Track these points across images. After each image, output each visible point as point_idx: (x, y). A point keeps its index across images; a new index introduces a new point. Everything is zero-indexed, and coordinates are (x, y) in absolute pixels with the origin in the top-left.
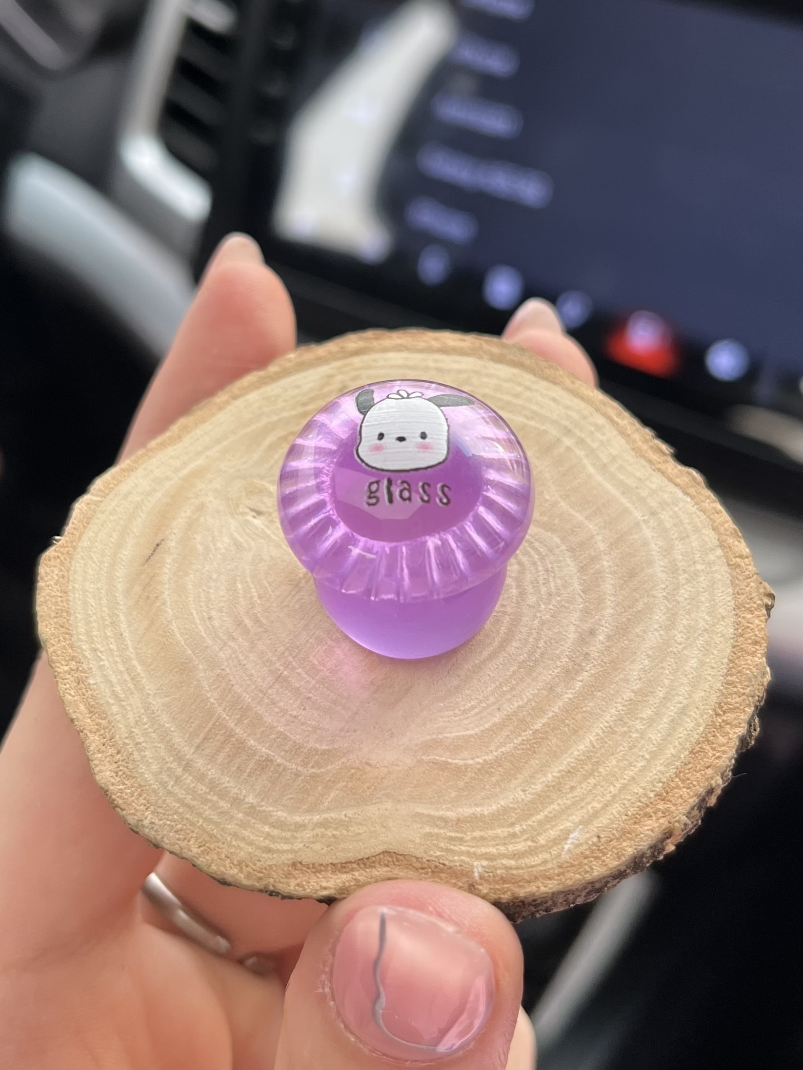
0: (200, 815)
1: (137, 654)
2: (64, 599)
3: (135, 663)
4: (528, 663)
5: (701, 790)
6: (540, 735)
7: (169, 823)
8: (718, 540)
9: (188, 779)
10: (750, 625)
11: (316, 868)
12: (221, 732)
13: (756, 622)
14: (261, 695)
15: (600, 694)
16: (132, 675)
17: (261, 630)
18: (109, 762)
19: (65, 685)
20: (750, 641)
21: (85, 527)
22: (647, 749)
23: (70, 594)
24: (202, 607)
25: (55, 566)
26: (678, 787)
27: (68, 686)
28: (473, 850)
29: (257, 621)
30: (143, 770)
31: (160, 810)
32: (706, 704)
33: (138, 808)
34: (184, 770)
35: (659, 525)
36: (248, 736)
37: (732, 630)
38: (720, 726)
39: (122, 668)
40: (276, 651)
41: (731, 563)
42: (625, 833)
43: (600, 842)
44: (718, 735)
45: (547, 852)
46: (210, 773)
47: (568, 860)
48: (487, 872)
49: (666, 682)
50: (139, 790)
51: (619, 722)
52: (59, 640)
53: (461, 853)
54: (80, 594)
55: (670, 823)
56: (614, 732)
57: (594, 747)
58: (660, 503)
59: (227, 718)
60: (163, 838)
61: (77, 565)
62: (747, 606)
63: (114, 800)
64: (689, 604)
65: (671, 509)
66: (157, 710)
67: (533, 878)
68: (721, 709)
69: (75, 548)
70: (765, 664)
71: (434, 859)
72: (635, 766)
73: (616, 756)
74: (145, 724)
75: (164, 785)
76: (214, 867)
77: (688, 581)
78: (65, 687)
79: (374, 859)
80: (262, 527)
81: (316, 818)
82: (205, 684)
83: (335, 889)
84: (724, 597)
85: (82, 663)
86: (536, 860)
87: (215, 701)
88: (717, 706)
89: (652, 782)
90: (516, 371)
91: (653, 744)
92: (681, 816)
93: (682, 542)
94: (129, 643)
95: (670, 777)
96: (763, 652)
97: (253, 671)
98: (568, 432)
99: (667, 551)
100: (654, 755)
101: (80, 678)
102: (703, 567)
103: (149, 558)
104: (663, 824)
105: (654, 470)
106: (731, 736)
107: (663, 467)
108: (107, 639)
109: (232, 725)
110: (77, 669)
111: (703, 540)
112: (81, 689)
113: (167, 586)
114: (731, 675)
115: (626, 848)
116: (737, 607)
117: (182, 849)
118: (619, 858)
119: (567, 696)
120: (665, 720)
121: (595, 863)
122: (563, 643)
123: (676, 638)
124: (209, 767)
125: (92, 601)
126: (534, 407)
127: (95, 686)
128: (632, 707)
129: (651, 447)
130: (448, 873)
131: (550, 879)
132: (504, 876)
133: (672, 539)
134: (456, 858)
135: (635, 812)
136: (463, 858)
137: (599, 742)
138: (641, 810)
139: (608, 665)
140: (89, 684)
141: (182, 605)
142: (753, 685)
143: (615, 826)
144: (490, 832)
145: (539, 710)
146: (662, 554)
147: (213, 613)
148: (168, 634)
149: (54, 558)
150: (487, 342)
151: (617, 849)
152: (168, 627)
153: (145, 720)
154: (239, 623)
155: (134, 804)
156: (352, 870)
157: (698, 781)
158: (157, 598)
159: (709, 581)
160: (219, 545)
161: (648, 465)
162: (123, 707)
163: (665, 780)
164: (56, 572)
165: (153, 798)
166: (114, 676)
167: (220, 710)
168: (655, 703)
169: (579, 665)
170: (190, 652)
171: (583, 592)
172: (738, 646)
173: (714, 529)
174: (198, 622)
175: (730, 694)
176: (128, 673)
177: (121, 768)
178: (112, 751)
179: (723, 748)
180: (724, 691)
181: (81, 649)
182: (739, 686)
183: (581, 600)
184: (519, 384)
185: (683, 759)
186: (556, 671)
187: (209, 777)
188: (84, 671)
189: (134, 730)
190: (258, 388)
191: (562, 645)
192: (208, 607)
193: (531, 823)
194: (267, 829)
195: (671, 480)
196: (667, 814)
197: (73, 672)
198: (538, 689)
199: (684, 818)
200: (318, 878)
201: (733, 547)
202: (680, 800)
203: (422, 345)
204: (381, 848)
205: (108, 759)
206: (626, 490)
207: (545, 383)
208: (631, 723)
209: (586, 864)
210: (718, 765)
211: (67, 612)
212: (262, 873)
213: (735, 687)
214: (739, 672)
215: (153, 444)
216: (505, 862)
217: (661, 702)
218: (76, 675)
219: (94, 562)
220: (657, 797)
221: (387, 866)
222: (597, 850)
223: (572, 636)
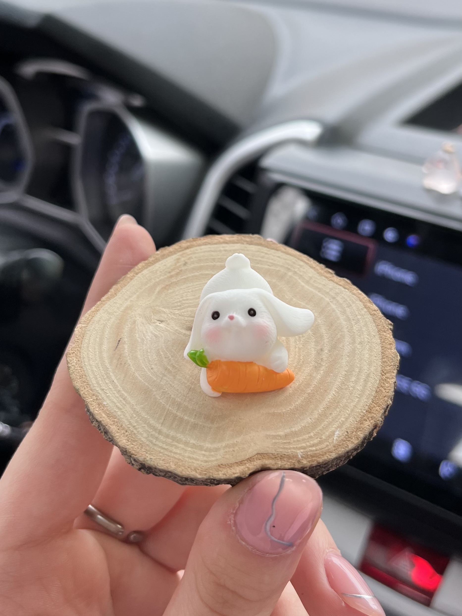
0: (171, 452)
1: (123, 388)
2: (82, 370)
3: (123, 392)
4: (298, 366)
5: (384, 406)
6: (311, 395)
7: (158, 457)
8: (364, 305)
9: (161, 438)
10: (386, 337)
11: (230, 466)
12: (171, 416)
13: (388, 336)
14: (184, 398)
15: (332, 374)
16: (123, 397)
17: (176, 370)
18: (123, 436)
19: (93, 407)
20: (388, 344)
21: (83, 338)
22: (358, 394)
23: (84, 367)
24: (147, 364)
25: (73, 357)
26: (374, 407)
27: (94, 407)
28: (295, 446)
29: (174, 367)
30: (140, 437)
31: (152, 453)
32: (377, 372)
33: (142, 453)
34: (159, 434)
35: (337, 302)
36: (184, 415)
37: (379, 341)
38: (385, 380)
39: (117, 395)
40: (186, 378)
41: (372, 314)
42: (358, 429)
43: (348, 434)
44: (385, 383)
45: (327, 442)
46: (171, 433)
47: (337, 444)
48: (304, 454)
49: (358, 365)
50: (141, 446)
51: (344, 384)
52: (85, 388)
53: (290, 449)
54: (89, 367)
55: (375, 421)
56: (342, 389)
57: (335, 396)
58: (335, 294)
59: (172, 409)
60: (157, 464)
61: (84, 355)
62: (383, 330)
63: (130, 452)
64: (359, 333)
65: (341, 295)
66: (139, 411)
67: (324, 453)
68: (383, 373)
69: (80, 348)
70: (397, 352)
71: (280, 453)
72: (355, 401)
73: (345, 398)
74: (135, 418)
75: (151, 442)
76: (184, 473)
77: (356, 323)
78: (93, 408)
79: (253, 457)
80: (165, 327)
81: (224, 444)
82: (157, 396)
83: (240, 473)
84: (372, 327)
85: (98, 396)
86: (323, 446)
87: (165, 403)
88: (382, 372)
89: (363, 406)
90: (259, 247)
91: (360, 391)
92: (379, 418)
93: (349, 308)
94: (118, 384)
95: (370, 403)
96: (394, 347)
97: (178, 388)
98: (289, 269)
99: (344, 312)
100: (361, 396)
101: (99, 403)
102: (360, 317)
103: (117, 347)
104: (373, 422)
105: (329, 281)
106: (391, 383)
107: (333, 279)
108: (107, 384)
109: (175, 412)
110: (97, 399)
111: (358, 306)
112: (101, 407)
113: (128, 358)
114: (384, 358)
115: (360, 435)
116: (379, 331)
117: (167, 467)
118: (358, 439)
119: (318, 377)
120: (362, 381)
121: (348, 443)
122: (311, 356)
123: (357, 347)
124: (170, 431)
125: (95, 369)
126: (271, 261)
127: (107, 405)
128: (347, 377)
129: (325, 272)
130: (287, 458)
131: (331, 452)
132: (312, 454)
133: (345, 307)
134: (289, 451)
135: (360, 420)
136: (292, 450)
137: (337, 394)
138: (362, 418)
139: (332, 362)
140: (104, 405)
141: (138, 365)
142: (394, 361)
143: (353, 426)
144: (301, 438)
145: (308, 385)
146: (342, 314)
147: (153, 366)
148: (135, 378)
149: (72, 353)
150: (243, 236)
151: (356, 436)
152: (134, 375)
153: (135, 416)
154: (166, 369)
155: (140, 452)
156: (245, 464)
157: (382, 403)
158: (125, 363)
159: (364, 322)
160: (147, 337)
161: (326, 279)
162: (123, 412)
163: (368, 405)
164: (75, 359)
165: (148, 448)
166: (115, 400)
167: (167, 407)
168: (356, 374)
169: (320, 364)
170: (147, 384)
171: (313, 334)
172: (384, 346)
173: (360, 301)
174: (147, 371)
175: (386, 366)
176: (121, 397)
177: (130, 438)
178: (123, 432)
179: (389, 388)
180: (383, 365)
181: (96, 390)
182: (388, 362)
183: (313, 337)
184: (263, 252)
185: (374, 395)
186: (310, 368)
187: (171, 435)
188: (100, 399)
189: (130, 421)
190: (147, 268)
191: (310, 357)
192: (150, 364)
193: (317, 431)
194: (203, 452)
195: (337, 284)
196: (373, 418)
197: (95, 401)
198: (305, 376)
199: (381, 419)
200: (231, 469)
201: (370, 307)
202: (377, 412)
203: (216, 241)
204: (255, 452)
205: (122, 435)
206: (320, 290)
207: (273, 251)
208: (348, 384)
209: (345, 444)
210: (389, 395)
211: (85, 375)
212: (206, 471)
213: (387, 363)
214: (387, 357)
215: (104, 298)
216: (310, 449)
217: (358, 373)
218: (97, 402)
219: (91, 352)
220: (367, 412)
221: (260, 459)
222: (348, 437)
223: (314, 352)
